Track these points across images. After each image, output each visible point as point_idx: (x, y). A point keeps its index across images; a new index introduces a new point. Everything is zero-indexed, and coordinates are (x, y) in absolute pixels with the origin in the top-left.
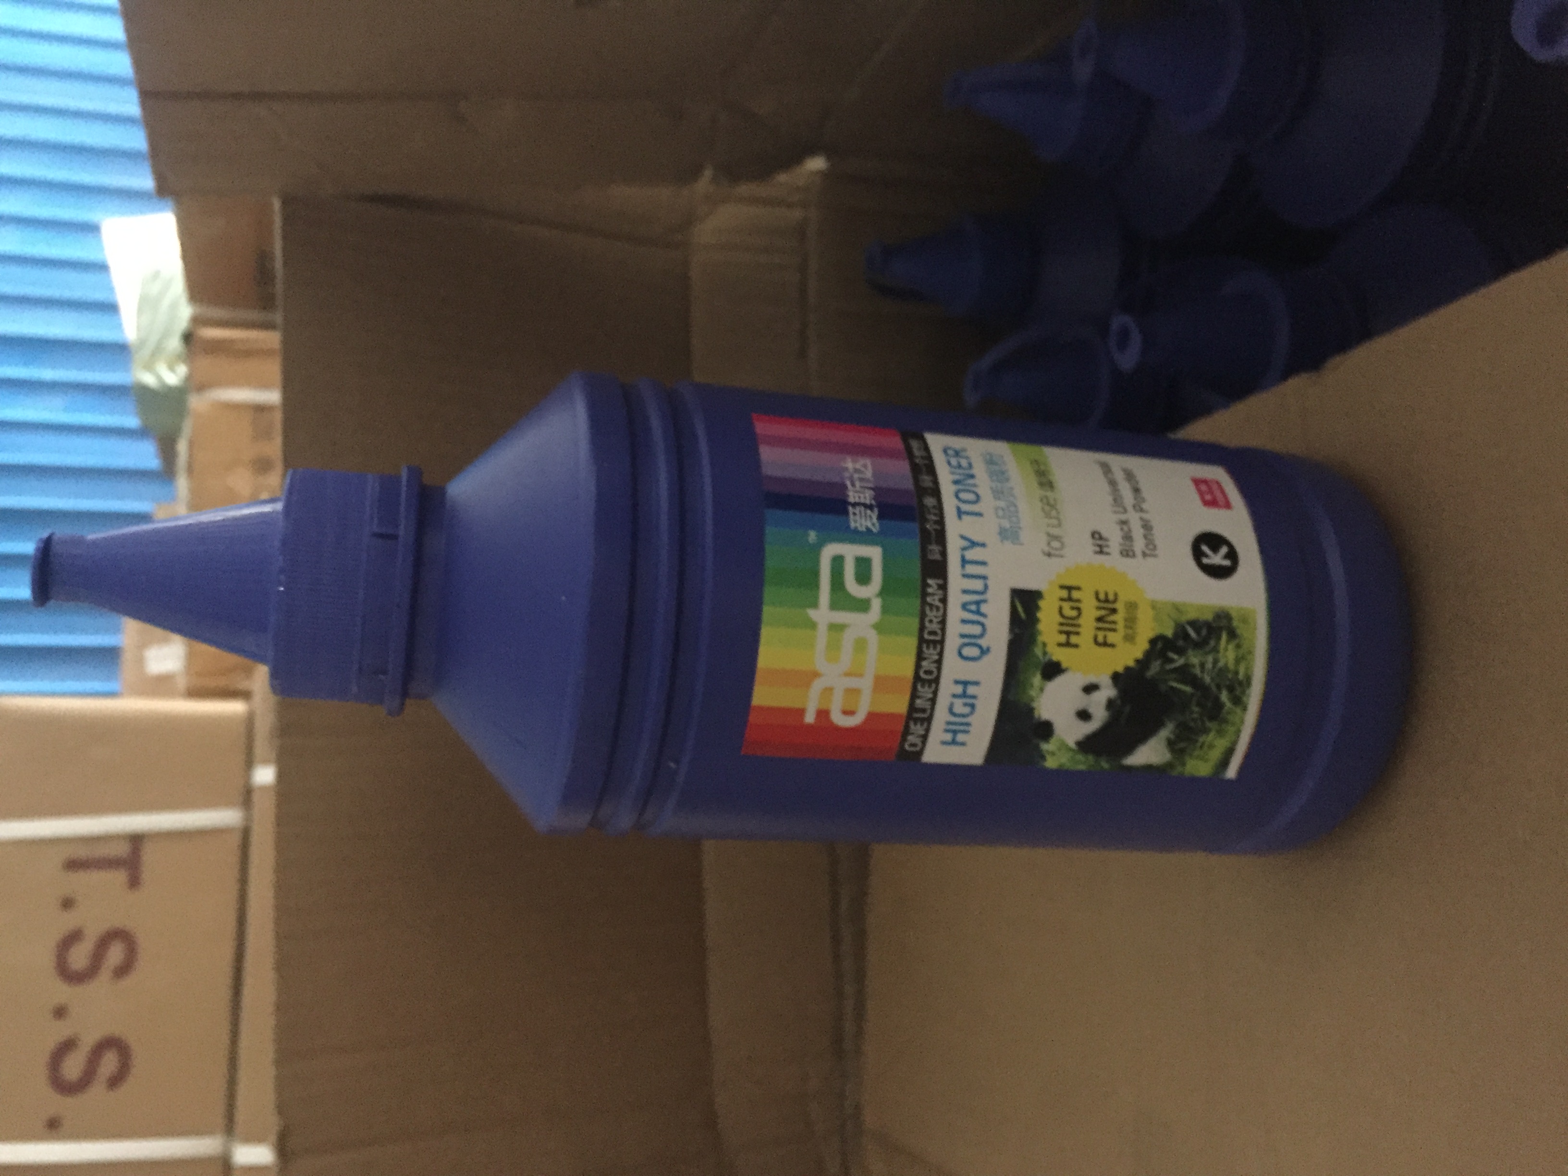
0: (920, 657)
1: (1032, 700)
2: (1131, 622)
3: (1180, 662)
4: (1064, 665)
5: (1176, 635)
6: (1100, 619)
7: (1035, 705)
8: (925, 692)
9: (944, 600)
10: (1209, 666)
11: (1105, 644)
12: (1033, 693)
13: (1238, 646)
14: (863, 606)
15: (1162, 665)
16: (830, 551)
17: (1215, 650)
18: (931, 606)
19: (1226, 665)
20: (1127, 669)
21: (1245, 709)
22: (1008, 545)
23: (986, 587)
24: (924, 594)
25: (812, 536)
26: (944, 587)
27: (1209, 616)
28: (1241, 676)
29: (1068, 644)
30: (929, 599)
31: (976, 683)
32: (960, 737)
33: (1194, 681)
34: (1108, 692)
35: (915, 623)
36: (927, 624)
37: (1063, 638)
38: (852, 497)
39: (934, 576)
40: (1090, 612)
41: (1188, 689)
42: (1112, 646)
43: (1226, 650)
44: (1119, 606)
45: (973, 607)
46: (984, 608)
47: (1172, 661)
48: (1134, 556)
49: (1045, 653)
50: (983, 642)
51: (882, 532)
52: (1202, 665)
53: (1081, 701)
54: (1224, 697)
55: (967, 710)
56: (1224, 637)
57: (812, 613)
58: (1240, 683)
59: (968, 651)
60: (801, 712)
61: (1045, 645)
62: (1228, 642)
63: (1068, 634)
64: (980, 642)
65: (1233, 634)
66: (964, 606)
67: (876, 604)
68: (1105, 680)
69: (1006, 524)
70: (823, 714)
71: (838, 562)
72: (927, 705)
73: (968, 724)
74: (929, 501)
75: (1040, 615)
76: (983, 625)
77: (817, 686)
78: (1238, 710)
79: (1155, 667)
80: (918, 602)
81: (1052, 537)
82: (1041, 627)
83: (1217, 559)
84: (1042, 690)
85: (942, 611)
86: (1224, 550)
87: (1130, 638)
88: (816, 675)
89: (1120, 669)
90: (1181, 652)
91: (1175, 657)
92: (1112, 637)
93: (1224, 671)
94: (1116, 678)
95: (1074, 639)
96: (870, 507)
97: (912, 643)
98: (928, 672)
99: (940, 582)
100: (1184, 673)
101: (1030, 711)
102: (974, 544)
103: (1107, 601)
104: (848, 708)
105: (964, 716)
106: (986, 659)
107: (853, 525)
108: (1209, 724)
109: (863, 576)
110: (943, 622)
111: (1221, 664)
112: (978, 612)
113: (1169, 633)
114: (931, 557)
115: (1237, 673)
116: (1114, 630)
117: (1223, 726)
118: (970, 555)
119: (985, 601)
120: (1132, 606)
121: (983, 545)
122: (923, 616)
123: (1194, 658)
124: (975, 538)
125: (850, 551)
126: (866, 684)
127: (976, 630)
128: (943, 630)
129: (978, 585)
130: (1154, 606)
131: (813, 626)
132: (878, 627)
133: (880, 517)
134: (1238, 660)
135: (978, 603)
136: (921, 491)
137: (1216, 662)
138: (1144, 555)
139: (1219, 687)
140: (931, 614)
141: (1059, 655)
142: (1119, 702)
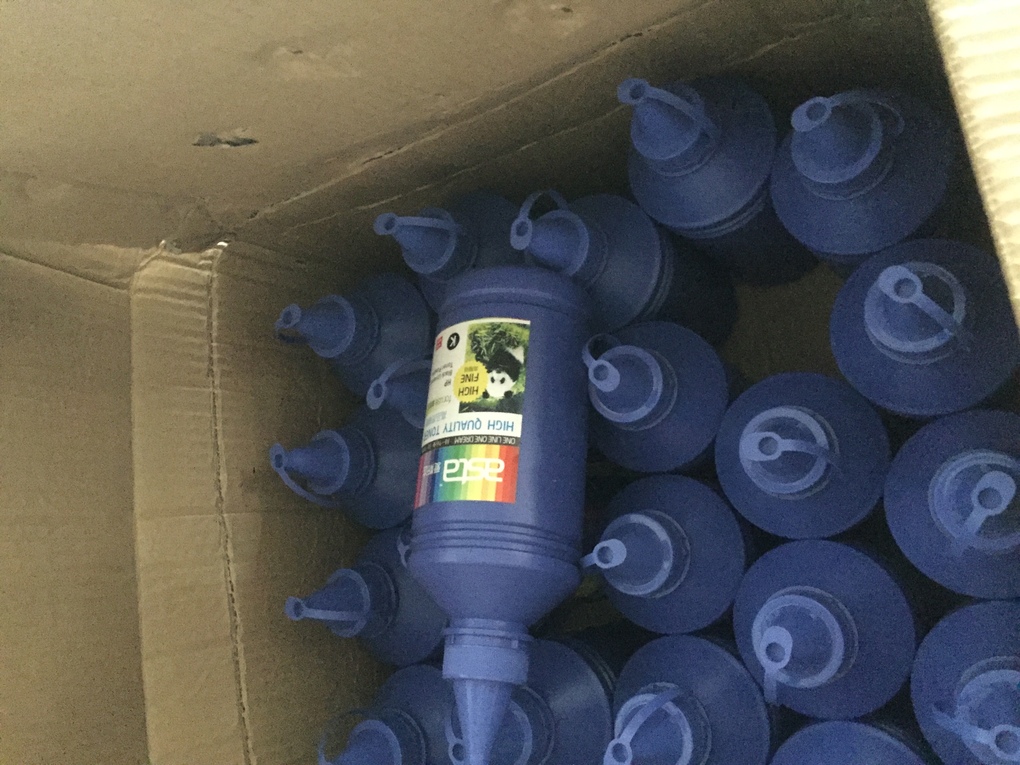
0: (480, 443)
1: (496, 400)
2: (471, 369)
3: (484, 349)
4: (484, 391)
5: (476, 352)
6: (469, 380)
7: (498, 400)
8: (492, 439)
9: (461, 436)
10: (485, 339)
11: (477, 377)
12: (493, 401)
13: (480, 329)
14: (462, 465)
15: (485, 356)
16: (445, 479)
17: (481, 337)
18: (463, 441)
19: (486, 333)
20: (486, 368)
21: (502, 323)
22: (447, 416)
23: (458, 422)
24: (460, 444)
25: (441, 485)
26: (457, 437)
27: (470, 341)
28: (490, 327)
29: (477, 391)
30: (461, 442)
31: (489, 422)
32: (510, 424)
33: (491, 343)
34: (494, 374)
35: (468, 446)
36: (468, 442)
37: (475, 393)
38: (431, 472)
39: (453, 441)
40: (468, 384)
41: (494, 345)
42: (478, 375)
43: (481, 334)
44: (465, 374)
45: (464, 426)
46: (464, 422)
47: (484, 353)
48: (452, 370)
49: (480, 398)
50: (475, 421)
51: (441, 461)
52: (486, 341)
53: (497, 383)
54: (497, 331)
55: (499, 423)
56: (476, 335)
57: (463, 483)
58: (493, 326)
59: (478, 426)
60: (498, 483)
61: (477, 399)
62: (478, 333)
63: (474, 391)
64: (475, 422)
65: (476, 332)
66: (463, 429)
67: (462, 460)
68: (490, 375)
69: (441, 417)
70: (499, 475)
71: (449, 475)
72: (497, 438)
73: (505, 422)
74: (434, 445)
75: (467, 402)
76: (470, 422)
77: (489, 478)
78: (502, 326)
79: (486, 358)
80: (461, 446)
81: (446, 401)
82: (471, 401)
83: (454, 340)
84: (492, 398)
85: (465, 437)
86: (452, 338)
87: (476, 369)
88: (484, 479)
89: (486, 370)
90: (481, 349)
91: (482, 351)
92: (475, 375)
93: (487, 333)
94: (489, 371)
95: (475, 389)
96: (434, 465)
97: (474, 446)
98: (485, 439)
99: (456, 438)
100: (488, 348)
101: (501, 401)
102: (446, 428)
103: (463, 379)
104: (497, 466)
105: (501, 424)
106: (480, 419)
107: (439, 471)
108: (507, 335)
109: (452, 466)
110: (468, 436)
111: (486, 335)
112: (465, 424)
113: (474, 355)
114: (448, 443)
115: (489, 328)
116: (473, 375)
117: (508, 329)
118: (448, 429)
119: (462, 422)
120: (466, 369)
121: (446, 425)
122: (466, 443)
123: (483, 344)
124: (444, 428)
125: (446, 471)
126: (488, 461)
127: (471, 424)
128: (470, 436)
129: (457, 425)
130: (466, 362)
131: (467, 482)
132: (469, 458)
133: (437, 462)
134: (485, 329)
135: (463, 424)
136: (432, 448)
137: (485, 337)
138: (452, 367)
139: (493, 334)
140: (465, 441)
141: (480, 393)
142: (498, 369)
